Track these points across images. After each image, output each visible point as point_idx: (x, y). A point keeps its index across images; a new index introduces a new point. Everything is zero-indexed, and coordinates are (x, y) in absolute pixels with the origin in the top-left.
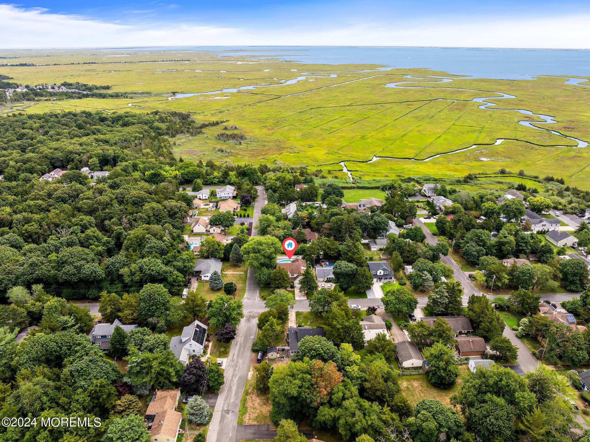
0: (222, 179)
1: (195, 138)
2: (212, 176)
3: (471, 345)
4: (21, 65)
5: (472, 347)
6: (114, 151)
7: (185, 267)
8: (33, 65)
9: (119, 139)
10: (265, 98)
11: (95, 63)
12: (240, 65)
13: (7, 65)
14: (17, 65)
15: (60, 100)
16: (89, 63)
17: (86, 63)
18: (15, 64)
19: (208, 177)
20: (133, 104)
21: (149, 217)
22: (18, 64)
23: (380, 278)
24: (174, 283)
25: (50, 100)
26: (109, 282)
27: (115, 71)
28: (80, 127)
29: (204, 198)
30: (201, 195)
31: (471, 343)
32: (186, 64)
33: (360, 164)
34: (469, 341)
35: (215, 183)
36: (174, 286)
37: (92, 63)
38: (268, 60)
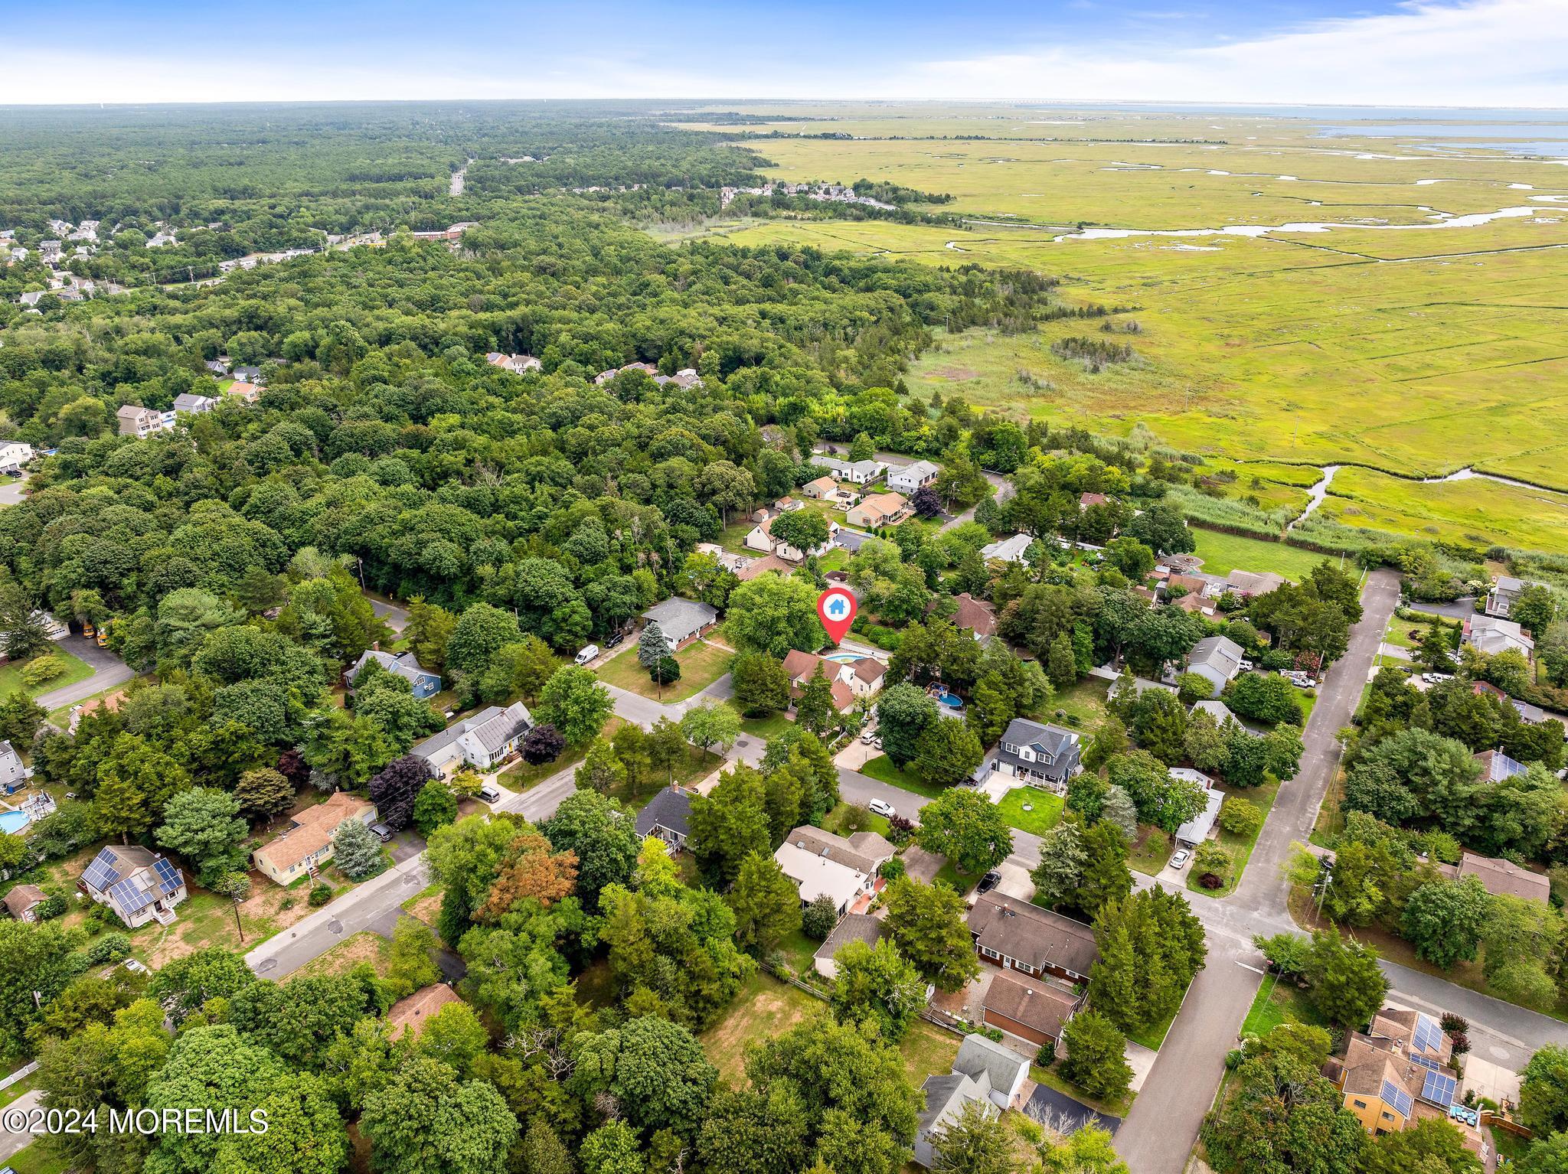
0: (935, 445)
1: (1007, 340)
2: (913, 433)
3: (1024, 1003)
4: (826, 136)
5: (1022, 1009)
6: (763, 340)
7: (607, 599)
8: (849, 137)
9: (812, 319)
10: (1321, 259)
11: (983, 138)
12: (1364, 162)
13: (797, 136)
14: (816, 137)
15: (815, 219)
16: (970, 138)
17: (962, 138)
18: (812, 133)
19: (905, 434)
20: (959, 245)
21: (654, 486)
22: (819, 133)
23: (1022, 768)
24: (563, 625)
25: (795, 218)
26: (464, 588)
27: (1009, 160)
28: (767, 283)
29: (856, 480)
30: (849, 471)
31: (1026, 999)
32: (1209, 151)
33: (1386, 481)
34: (1025, 991)
35: (917, 452)
36: (562, 630)
37: (977, 138)
38: (1468, 151)
